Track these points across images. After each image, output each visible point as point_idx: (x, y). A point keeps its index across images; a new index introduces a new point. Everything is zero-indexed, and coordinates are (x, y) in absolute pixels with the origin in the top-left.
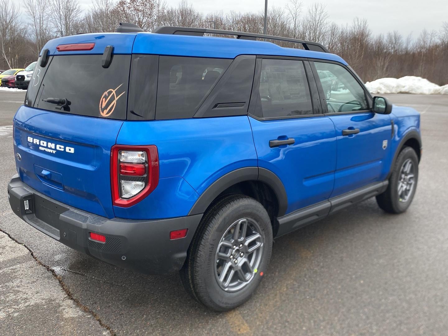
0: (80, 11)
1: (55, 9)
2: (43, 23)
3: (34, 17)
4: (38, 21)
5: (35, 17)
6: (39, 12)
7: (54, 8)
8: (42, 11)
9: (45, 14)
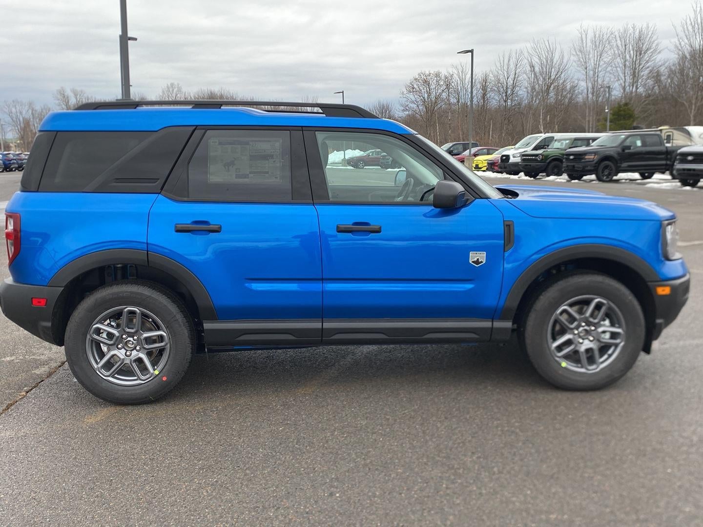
0: (658, 51)
1: (618, 53)
2: (598, 76)
3: (586, 68)
4: (591, 73)
5: (588, 69)
6: (594, 60)
7: (616, 52)
8: (599, 58)
9: (602, 63)
